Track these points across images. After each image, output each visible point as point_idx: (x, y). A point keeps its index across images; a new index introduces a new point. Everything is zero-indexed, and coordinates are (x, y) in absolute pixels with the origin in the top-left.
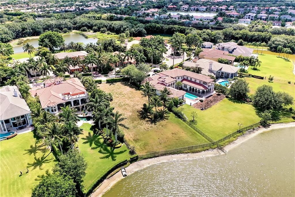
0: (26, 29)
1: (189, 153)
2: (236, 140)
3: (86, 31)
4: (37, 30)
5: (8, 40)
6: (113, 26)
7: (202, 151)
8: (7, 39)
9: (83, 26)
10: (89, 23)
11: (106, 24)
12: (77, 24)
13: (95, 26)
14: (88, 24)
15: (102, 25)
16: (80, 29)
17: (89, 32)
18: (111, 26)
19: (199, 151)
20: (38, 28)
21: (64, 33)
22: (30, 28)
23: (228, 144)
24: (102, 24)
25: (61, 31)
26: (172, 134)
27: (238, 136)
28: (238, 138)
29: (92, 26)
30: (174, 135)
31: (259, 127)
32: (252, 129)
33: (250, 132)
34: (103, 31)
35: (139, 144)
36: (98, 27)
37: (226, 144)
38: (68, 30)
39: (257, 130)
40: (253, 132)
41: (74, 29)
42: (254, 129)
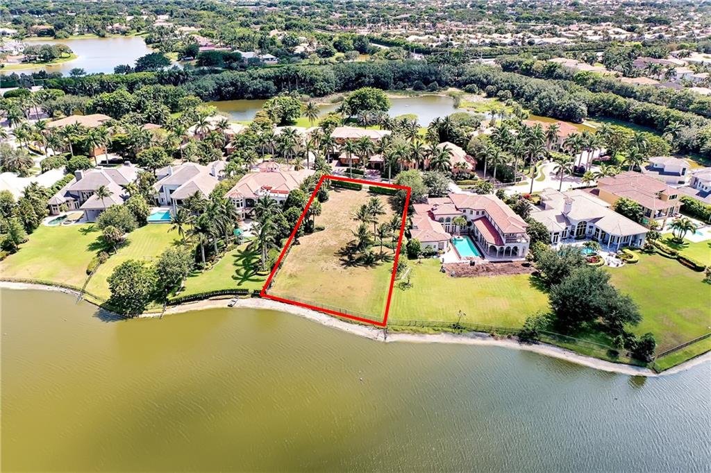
0: (365, 76)
3: (474, 92)
4: (383, 79)
5: (324, 92)
8: (323, 90)
9: (471, 82)
10: (486, 78)
12: (464, 77)
13: (494, 84)
14: (482, 78)
15: (507, 84)
16: (464, 88)
17: (478, 96)
20: (385, 77)
21: (431, 91)
22: (371, 75)
23: (409, 333)
25: (425, 86)
26: (348, 287)
27: (445, 332)
28: (440, 334)
29: (489, 83)
30: (348, 290)
31: (509, 337)
32: (489, 334)
33: (478, 336)
34: (503, 96)
35: (289, 281)
36: (497, 88)
37: (407, 331)
38: (439, 86)
39: (496, 339)
40: (484, 338)
41: (454, 86)
42: (493, 335)
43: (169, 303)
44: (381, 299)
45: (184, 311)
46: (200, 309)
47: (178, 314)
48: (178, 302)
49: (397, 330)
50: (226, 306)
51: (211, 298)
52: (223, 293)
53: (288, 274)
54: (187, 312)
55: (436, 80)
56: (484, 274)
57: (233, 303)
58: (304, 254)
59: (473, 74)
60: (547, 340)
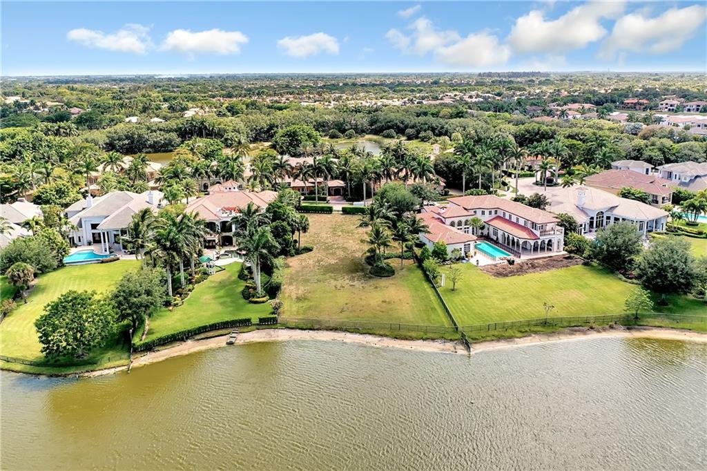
1: (386, 336)
2: (520, 338)
3: (393, 137)
6: (447, 128)
7: (417, 339)
9: (389, 128)
10: (402, 123)
11: (434, 125)
12: (379, 124)
13: (413, 127)
14: (399, 124)
15: (427, 126)
16: (381, 134)
17: (397, 140)
18: (442, 128)
19: (410, 337)
21: (348, 138)
23: (493, 340)
24: (427, 124)
25: (341, 134)
26: (383, 302)
27: (536, 333)
28: (530, 336)
29: (406, 127)
30: (384, 304)
31: (611, 327)
32: (587, 328)
33: (576, 331)
34: (425, 137)
35: (300, 304)
36: (417, 131)
37: (488, 338)
38: (356, 133)
39: (599, 332)
40: (584, 333)
41: (370, 133)
42: (592, 328)
43: (136, 350)
44: (433, 309)
45: (163, 358)
46: (186, 353)
47: (152, 364)
48: (149, 348)
49: (476, 339)
50: (224, 344)
51: (198, 337)
52: (213, 327)
53: (294, 297)
54: (167, 359)
55: (351, 128)
56: (531, 270)
57: (233, 340)
58: (303, 275)
59: (388, 120)
60: (657, 324)
